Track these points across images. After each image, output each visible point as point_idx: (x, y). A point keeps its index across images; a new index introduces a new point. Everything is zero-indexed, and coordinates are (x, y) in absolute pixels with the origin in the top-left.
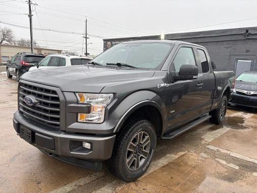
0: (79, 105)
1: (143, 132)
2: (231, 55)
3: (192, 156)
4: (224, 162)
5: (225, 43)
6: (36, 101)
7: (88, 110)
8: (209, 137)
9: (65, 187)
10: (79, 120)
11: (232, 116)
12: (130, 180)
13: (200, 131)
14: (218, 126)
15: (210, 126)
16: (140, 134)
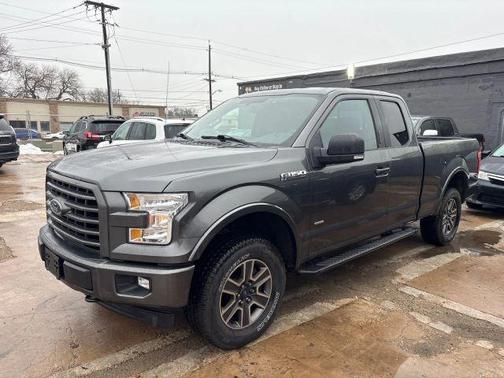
0: (129, 214)
1: (254, 260)
2: (491, 103)
3: (364, 306)
4: (425, 320)
5: (480, 79)
6: (66, 207)
7: (144, 221)
8: (412, 270)
9: (117, 356)
10: (130, 241)
11: (478, 228)
12: (229, 347)
13: (396, 259)
14: (439, 249)
15: (422, 249)
16: (249, 264)
